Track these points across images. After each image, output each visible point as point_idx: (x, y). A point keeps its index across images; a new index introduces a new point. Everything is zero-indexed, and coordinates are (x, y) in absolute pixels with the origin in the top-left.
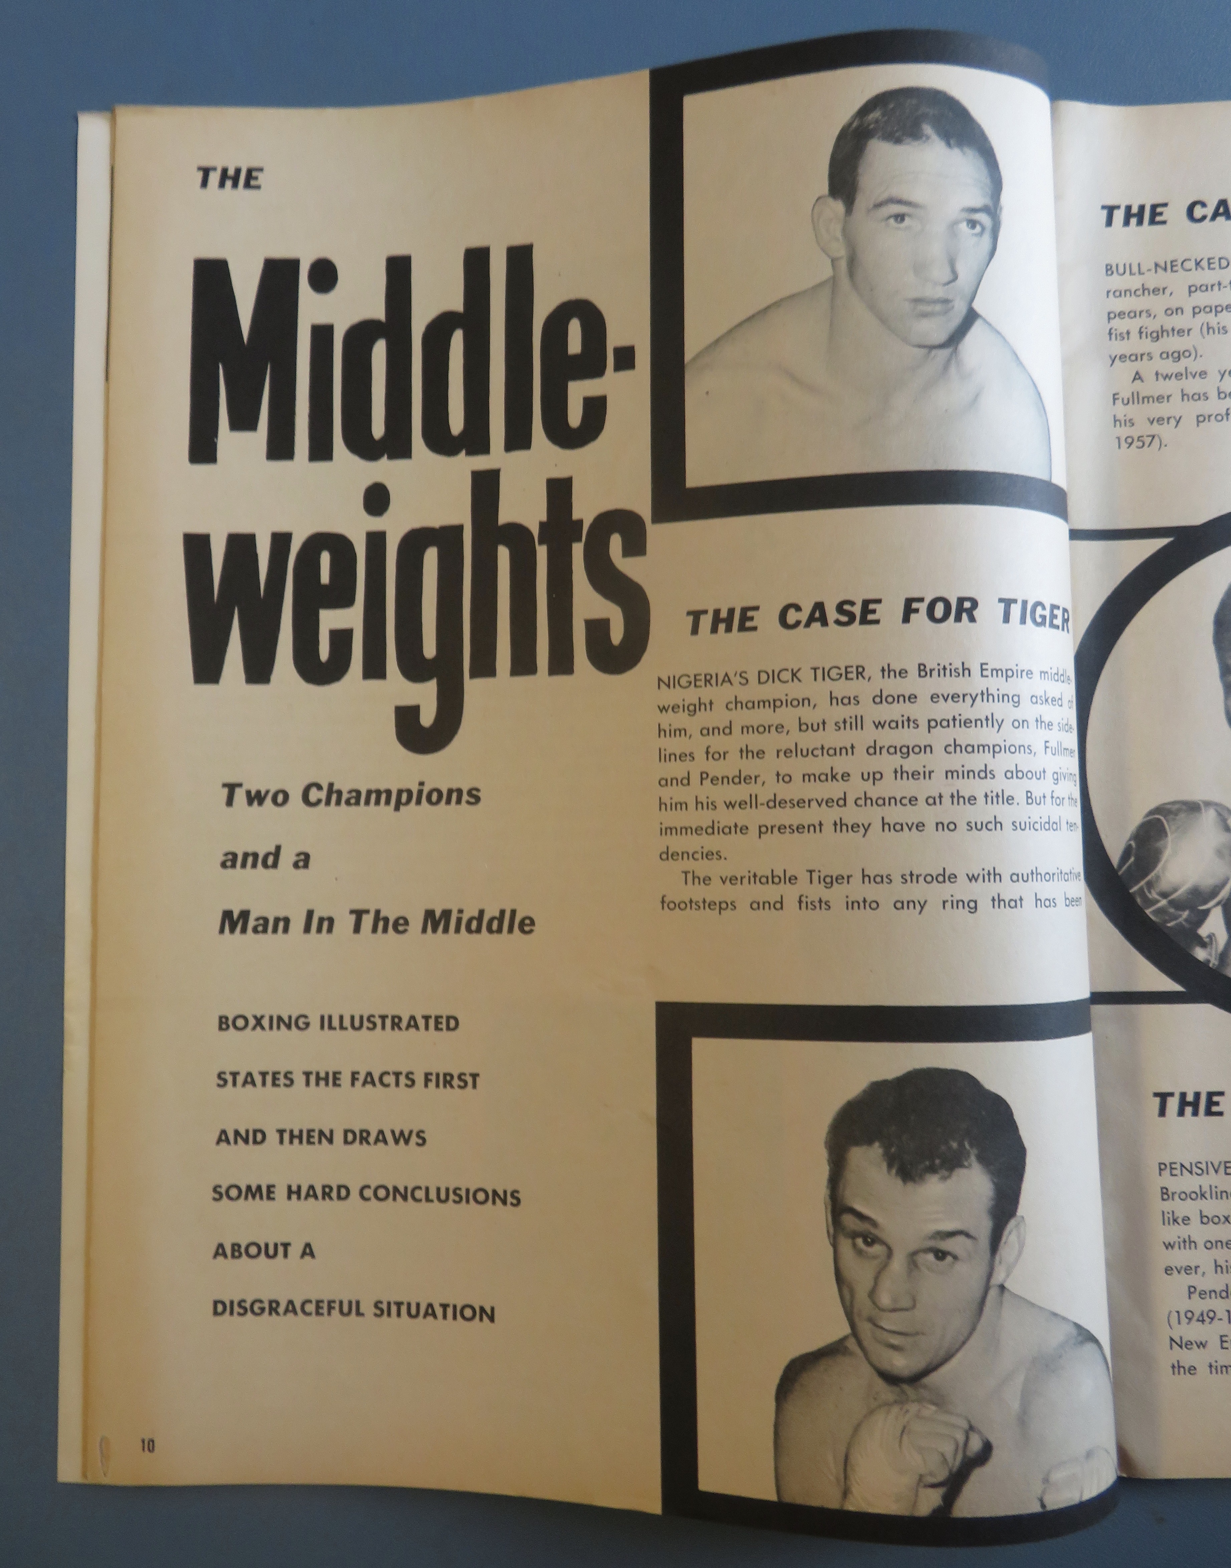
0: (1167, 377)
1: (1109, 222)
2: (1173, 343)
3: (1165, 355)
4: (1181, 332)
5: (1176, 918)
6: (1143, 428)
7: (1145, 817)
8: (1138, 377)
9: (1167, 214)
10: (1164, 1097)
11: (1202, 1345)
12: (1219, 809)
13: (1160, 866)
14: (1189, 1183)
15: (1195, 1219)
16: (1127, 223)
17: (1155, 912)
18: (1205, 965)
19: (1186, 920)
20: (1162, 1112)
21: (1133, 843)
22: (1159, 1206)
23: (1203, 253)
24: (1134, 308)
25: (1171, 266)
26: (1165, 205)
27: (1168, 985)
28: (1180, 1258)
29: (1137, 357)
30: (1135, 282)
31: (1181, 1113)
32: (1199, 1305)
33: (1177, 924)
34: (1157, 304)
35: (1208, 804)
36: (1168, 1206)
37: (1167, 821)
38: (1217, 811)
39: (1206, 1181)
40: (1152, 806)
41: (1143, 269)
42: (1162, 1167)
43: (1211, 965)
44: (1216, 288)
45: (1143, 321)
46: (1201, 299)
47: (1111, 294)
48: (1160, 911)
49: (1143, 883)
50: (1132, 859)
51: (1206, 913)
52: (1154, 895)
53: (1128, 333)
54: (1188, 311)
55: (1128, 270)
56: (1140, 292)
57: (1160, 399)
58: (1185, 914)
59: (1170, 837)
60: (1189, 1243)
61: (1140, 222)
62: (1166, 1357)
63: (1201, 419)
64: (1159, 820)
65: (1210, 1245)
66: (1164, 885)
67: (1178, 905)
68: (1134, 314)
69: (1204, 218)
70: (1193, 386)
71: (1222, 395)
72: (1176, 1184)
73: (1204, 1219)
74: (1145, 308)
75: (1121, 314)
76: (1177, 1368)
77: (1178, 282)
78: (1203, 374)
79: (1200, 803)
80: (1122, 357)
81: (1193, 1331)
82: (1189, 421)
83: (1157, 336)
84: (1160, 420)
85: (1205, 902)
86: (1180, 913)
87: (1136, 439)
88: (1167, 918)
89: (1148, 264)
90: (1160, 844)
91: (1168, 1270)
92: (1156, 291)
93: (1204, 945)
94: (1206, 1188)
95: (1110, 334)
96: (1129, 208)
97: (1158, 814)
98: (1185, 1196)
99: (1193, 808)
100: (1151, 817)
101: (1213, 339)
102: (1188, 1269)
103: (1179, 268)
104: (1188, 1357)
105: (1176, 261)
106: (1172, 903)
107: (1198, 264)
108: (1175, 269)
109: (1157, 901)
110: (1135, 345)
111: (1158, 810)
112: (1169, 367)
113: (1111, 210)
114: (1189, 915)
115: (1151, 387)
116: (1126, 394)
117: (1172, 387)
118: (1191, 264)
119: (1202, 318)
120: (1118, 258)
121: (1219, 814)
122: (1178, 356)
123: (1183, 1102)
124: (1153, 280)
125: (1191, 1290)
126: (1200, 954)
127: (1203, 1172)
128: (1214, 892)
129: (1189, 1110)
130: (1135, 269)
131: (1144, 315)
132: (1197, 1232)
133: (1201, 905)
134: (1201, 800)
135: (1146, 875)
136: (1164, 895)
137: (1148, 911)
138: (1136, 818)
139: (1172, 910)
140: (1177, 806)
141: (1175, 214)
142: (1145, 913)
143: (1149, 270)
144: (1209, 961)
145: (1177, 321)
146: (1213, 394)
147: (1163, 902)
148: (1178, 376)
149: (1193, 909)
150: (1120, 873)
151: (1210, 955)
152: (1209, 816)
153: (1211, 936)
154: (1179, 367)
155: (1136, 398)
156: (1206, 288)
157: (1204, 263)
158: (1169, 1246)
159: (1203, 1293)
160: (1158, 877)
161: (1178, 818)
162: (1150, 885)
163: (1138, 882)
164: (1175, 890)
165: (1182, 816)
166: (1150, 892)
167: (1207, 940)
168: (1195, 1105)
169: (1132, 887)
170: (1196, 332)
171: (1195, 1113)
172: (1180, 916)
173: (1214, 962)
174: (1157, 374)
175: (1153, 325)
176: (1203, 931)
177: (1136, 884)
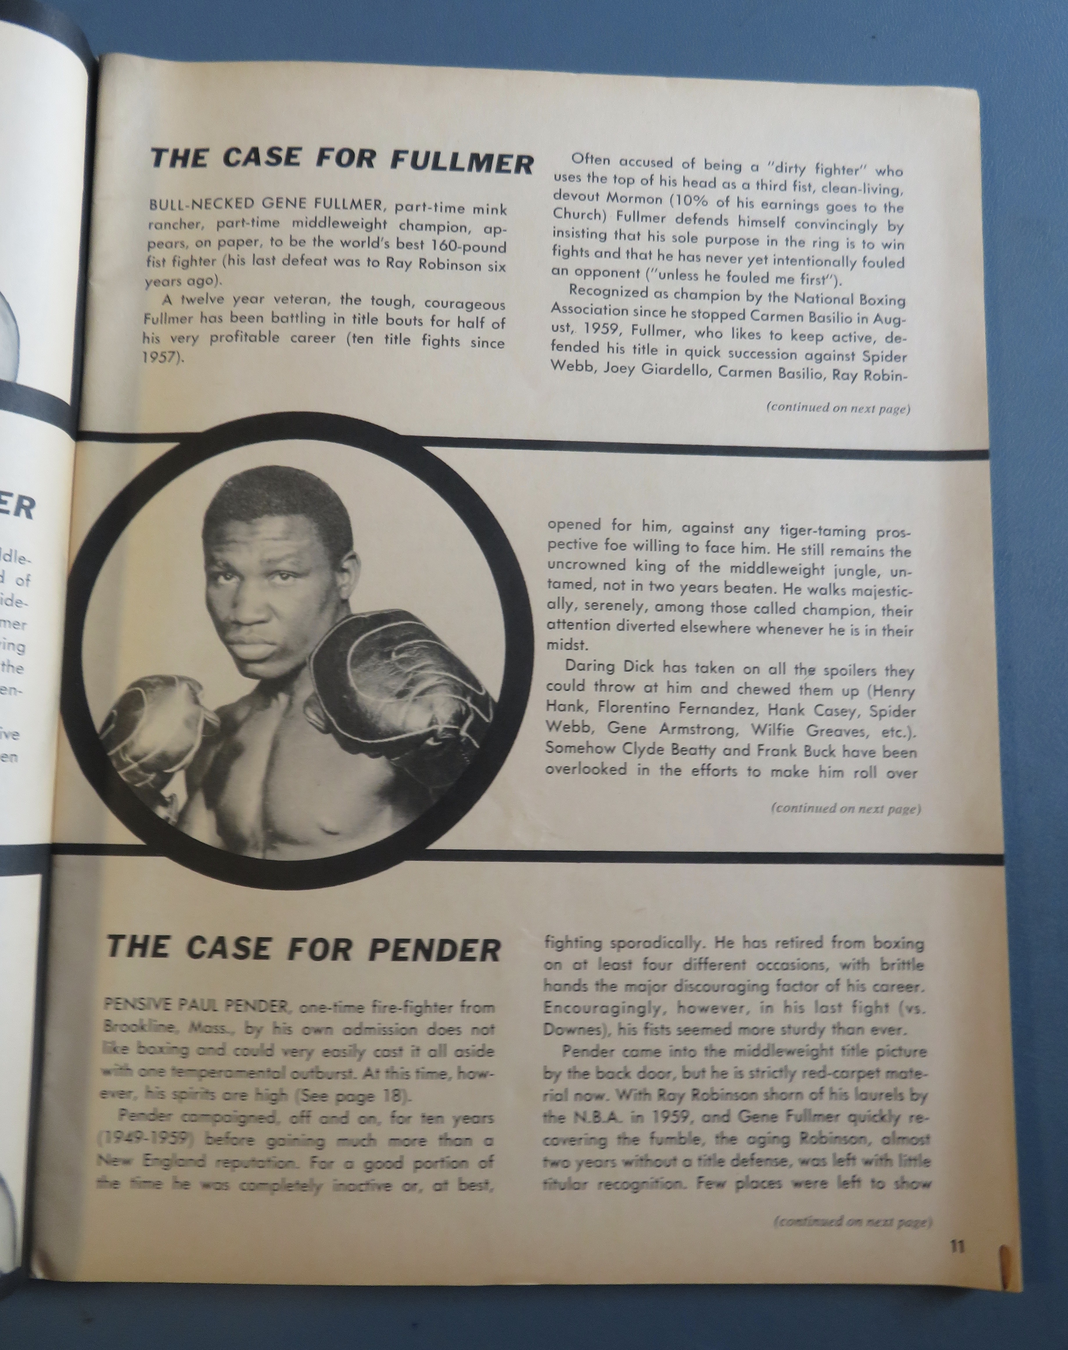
0: (191, 301)
1: (157, 163)
2: (198, 272)
3: (192, 282)
4: (206, 262)
5: (143, 779)
6: (166, 345)
7: (129, 688)
8: (168, 300)
9: (208, 158)
10: (116, 938)
11: (127, 1162)
12: (191, 685)
13: (135, 732)
14: (131, 1016)
15: (133, 1050)
16: (173, 164)
17: (127, 774)
18: (163, 822)
19: (153, 782)
20: (114, 953)
21: (115, 712)
22: (101, 1036)
23: (232, 194)
24: (170, 240)
25: (204, 204)
26: (207, 150)
27: (132, 839)
28: (115, 1083)
29: (168, 283)
30: (172, 216)
31: (130, 954)
32: (128, 1126)
33: (144, 786)
34: (189, 236)
35: (182, 679)
36: (109, 1036)
37: (145, 692)
38: (188, 685)
39: (145, 1016)
40: (135, 678)
41: (183, 206)
42: (108, 1001)
43: (170, 822)
44: (240, 224)
45: (178, 251)
46: (227, 234)
47: (153, 226)
48: (132, 773)
49: (119, 748)
50: (112, 726)
51: (171, 776)
52: (127, 758)
53: (164, 261)
54: (215, 244)
55: (170, 205)
56: (177, 226)
57: (183, 320)
58: (152, 776)
59: (147, 708)
60: (125, 1070)
61: (184, 165)
62: (94, 1171)
63: (214, 339)
64: (139, 692)
65: (144, 1073)
66: (136, 750)
67: (146, 768)
68: (171, 245)
69: (238, 162)
70: (210, 309)
71: (234, 319)
72: (117, 1017)
73: (142, 1049)
74: (180, 239)
75: (160, 245)
76: (102, 1182)
77: (208, 218)
78: (220, 300)
79: (176, 678)
80: (156, 283)
81: (121, 1150)
82: (204, 340)
83: (186, 265)
84: (181, 339)
85: (171, 766)
86: (148, 775)
87: (159, 354)
88: (136, 779)
89: (187, 202)
90: (137, 713)
91: (104, 1094)
92: (190, 225)
93: (165, 804)
94: (146, 1022)
95: (149, 261)
96: (176, 152)
97: (139, 686)
98: (126, 1028)
99: (169, 682)
100: (132, 689)
101: (233, 269)
102: (122, 1094)
103: (212, 206)
104: (113, 1173)
105: (210, 199)
106: (142, 766)
107: (227, 203)
108: (208, 206)
109: (129, 764)
110: (169, 272)
111: (140, 683)
112: (194, 292)
113: (159, 152)
114: (155, 779)
115: (177, 309)
116: (155, 315)
117: (194, 310)
118: (222, 203)
119: (226, 250)
120: (162, 195)
121: (191, 688)
122: (201, 283)
123: (134, 945)
124: (189, 215)
125: (123, 1112)
126: (162, 812)
127: (144, 1007)
128: (179, 757)
129: (138, 951)
130: (176, 205)
131: (179, 245)
132: (134, 1060)
133: (166, 769)
134: (177, 676)
135: (122, 740)
136: (136, 759)
137: (121, 773)
138: (120, 690)
139: (141, 773)
140: (155, 680)
141: (214, 159)
142: (119, 776)
143: (187, 207)
144: (168, 819)
145: (205, 252)
146: (227, 318)
147: (135, 765)
148: (200, 300)
149: (159, 771)
150: (102, 738)
151: (170, 813)
152: (182, 690)
153: (172, 797)
154: (201, 293)
155: (165, 319)
156: (231, 224)
157: (233, 203)
158: (107, 1072)
159: (133, 1117)
160: (132, 743)
161: (155, 690)
162: (125, 749)
163: (115, 746)
164: (145, 755)
165: (159, 688)
166: (124, 755)
167: (168, 800)
168: (144, 946)
169: (109, 751)
170: (219, 263)
171: (143, 954)
172: (147, 778)
173: (173, 820)
174: (183, 297)
175: (184, 255)
176: (166, 792)
177: (113, 748)
